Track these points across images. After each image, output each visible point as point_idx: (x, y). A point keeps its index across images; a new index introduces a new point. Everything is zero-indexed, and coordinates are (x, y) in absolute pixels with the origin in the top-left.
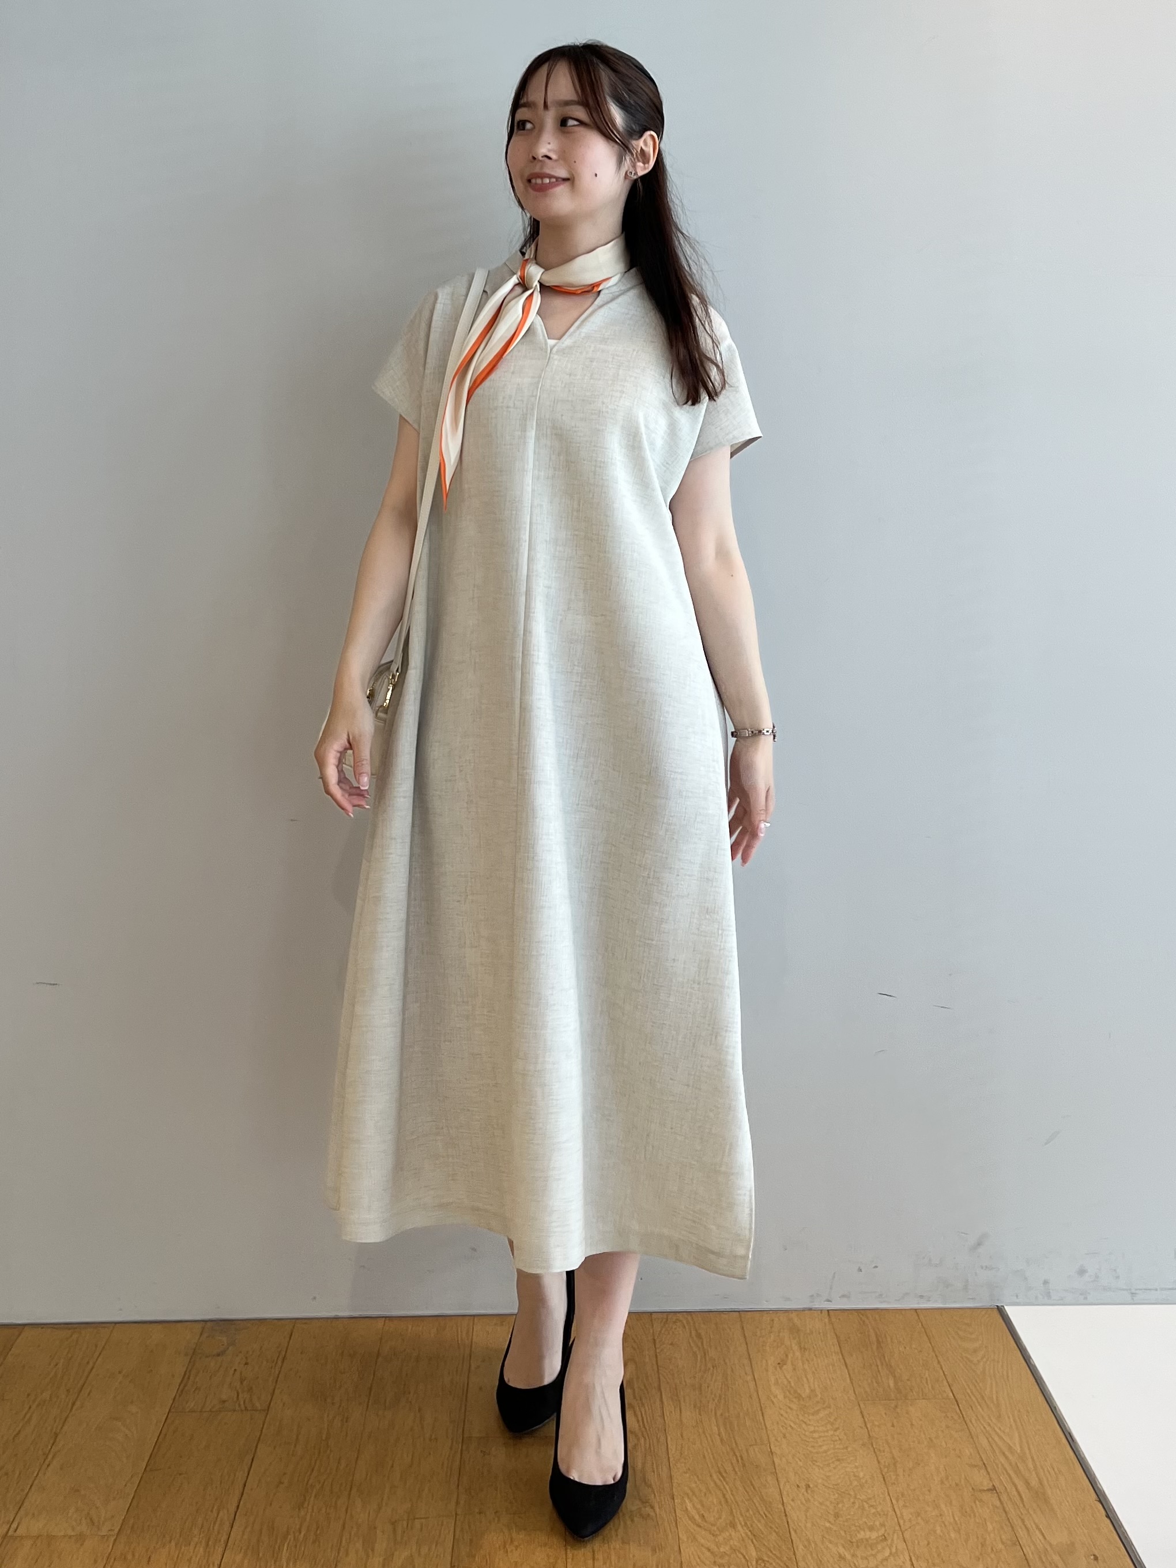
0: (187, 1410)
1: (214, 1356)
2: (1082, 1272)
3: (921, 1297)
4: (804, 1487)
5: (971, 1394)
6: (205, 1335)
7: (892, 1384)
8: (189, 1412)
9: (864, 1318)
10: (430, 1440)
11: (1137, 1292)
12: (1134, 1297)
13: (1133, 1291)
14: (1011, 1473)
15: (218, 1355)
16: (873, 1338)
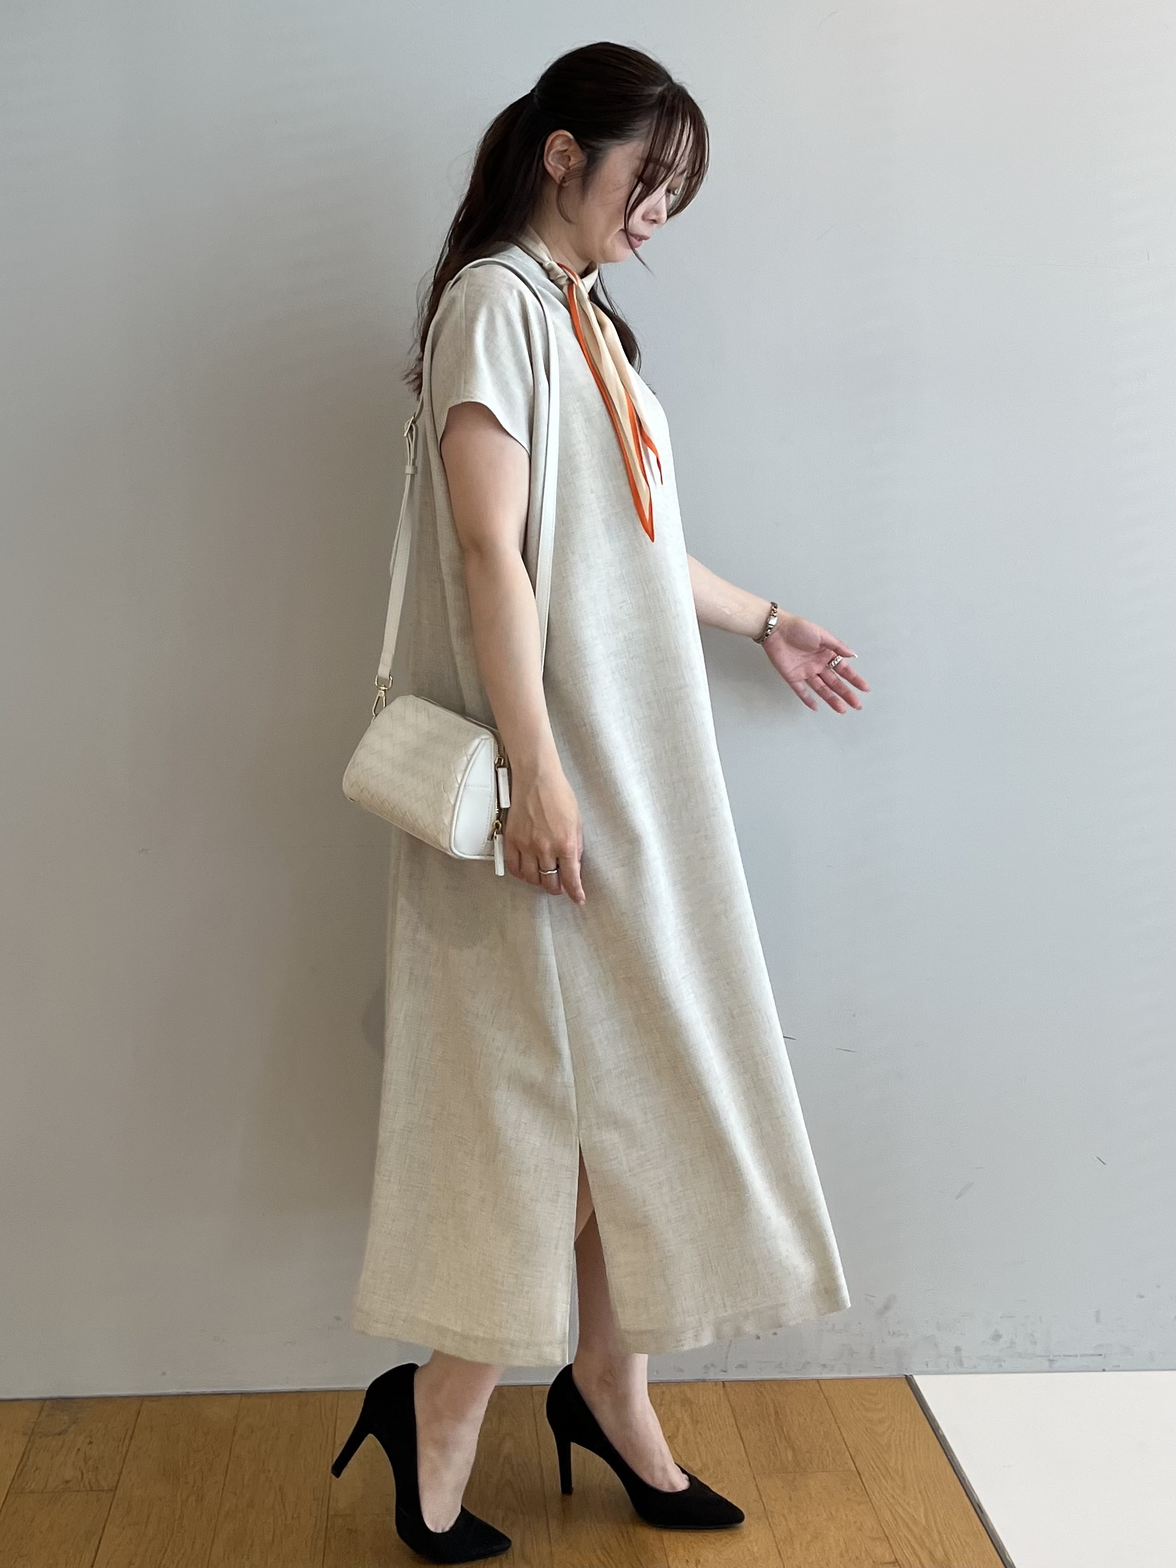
0: (28, 1490)
1: (55, 1435)
2: (997, 1337)
3: (824, 1366)
4: (694, 1562)
5: (874, 1467)
6: (44, 1414)
7: (790, 1458)
8: (30, 1493)
9: (762, 1390)
10: (293, 1518)
11: (1055, 1358)
12: (1052, 1364)
13: (1051, 1358)
14: (916, 1546)
15: (60, 1434)
16: (772, 1409)
